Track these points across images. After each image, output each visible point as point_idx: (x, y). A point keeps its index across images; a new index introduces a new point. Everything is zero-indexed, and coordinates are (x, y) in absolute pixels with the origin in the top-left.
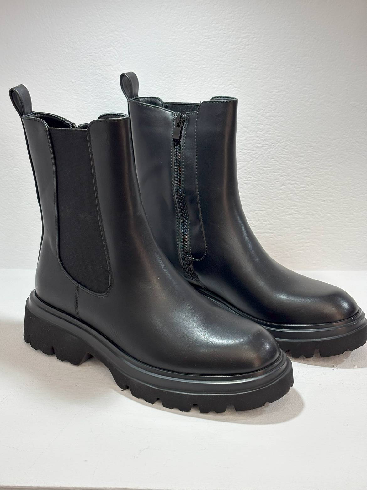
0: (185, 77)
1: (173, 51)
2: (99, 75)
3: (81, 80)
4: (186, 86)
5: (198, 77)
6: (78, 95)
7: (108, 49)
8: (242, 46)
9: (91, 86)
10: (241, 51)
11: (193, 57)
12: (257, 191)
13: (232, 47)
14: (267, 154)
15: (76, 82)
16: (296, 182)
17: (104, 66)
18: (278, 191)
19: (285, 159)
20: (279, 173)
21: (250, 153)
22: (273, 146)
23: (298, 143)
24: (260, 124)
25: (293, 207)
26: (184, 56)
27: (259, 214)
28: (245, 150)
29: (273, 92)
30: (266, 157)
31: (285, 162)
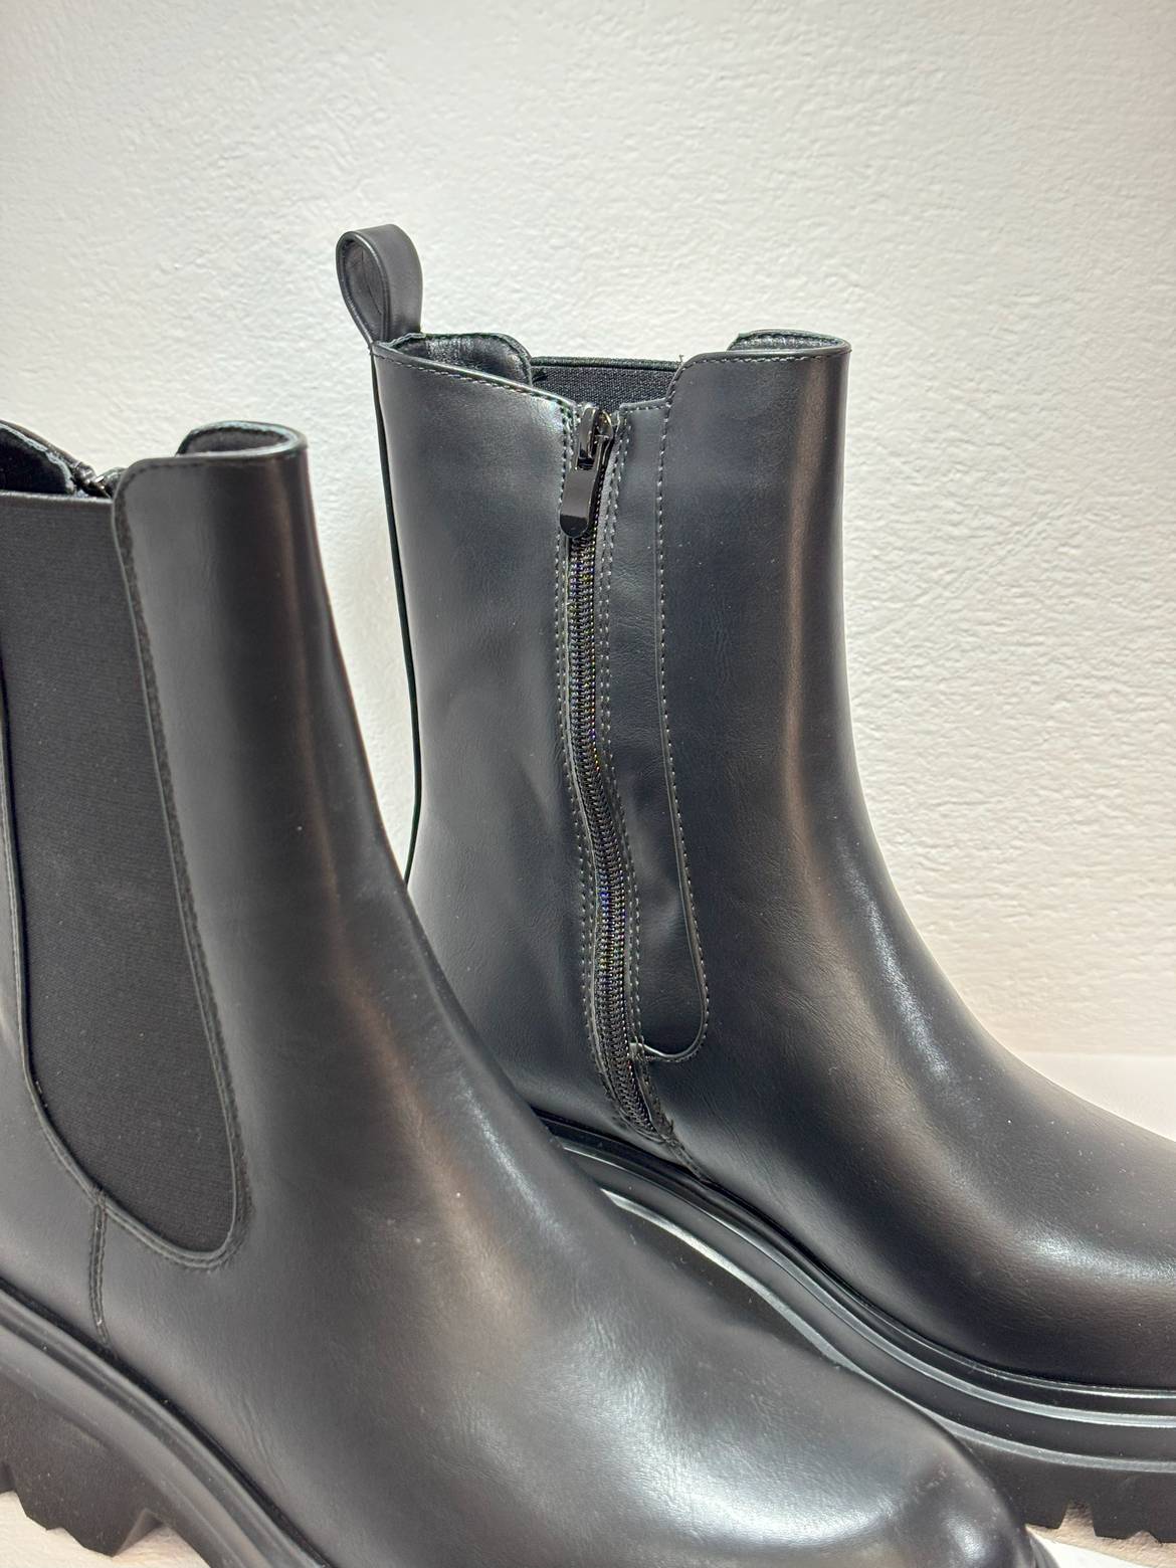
0: (636, 246)
1: (587, 135)
2: (275, 237)
3: (199, 261)
4: (642, 281)
5: (693, 244)
6: (187, 323)
7: (310, 130)
8: (885, 106)
9: (241, 286)
10: (876, 128)
11: (670, 160)
12: (946, 722)
13: (840, 112)
14: (991, 566)
15: (176, 268)
16: (1119, 687)
17: (294, 203)
18: (1039, 725)
19: (1070, 591)
20: (1041, 649)
21: (917, 563)
22: (1018, 533)
23: (1126, 521)
24: (961, 440)
25: (1101, 791)
26: (634, 155)
27: (958, 817)
28: (896, 552)
29: (1016, 304)
30: (986, 582)
31: (1071, 602)
